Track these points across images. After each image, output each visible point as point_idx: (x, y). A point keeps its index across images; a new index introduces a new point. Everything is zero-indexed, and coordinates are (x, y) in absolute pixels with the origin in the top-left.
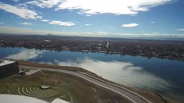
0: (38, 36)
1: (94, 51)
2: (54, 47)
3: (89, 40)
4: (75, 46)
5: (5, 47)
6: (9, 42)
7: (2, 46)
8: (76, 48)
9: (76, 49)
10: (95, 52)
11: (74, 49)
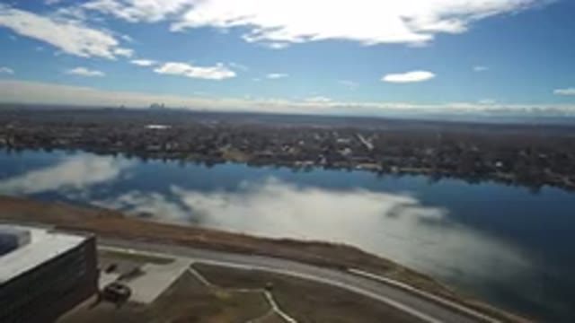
0: (122, 111)
1: (336, 164)
2: (193, 150)
3: (288, 126)
4: (263, 148)
5: (19, 149)
6: (32, 130)
7: (10, 146)
8: (268, 152)
9: (269, 156)
10: (339, 168)
11: (261, 156)
